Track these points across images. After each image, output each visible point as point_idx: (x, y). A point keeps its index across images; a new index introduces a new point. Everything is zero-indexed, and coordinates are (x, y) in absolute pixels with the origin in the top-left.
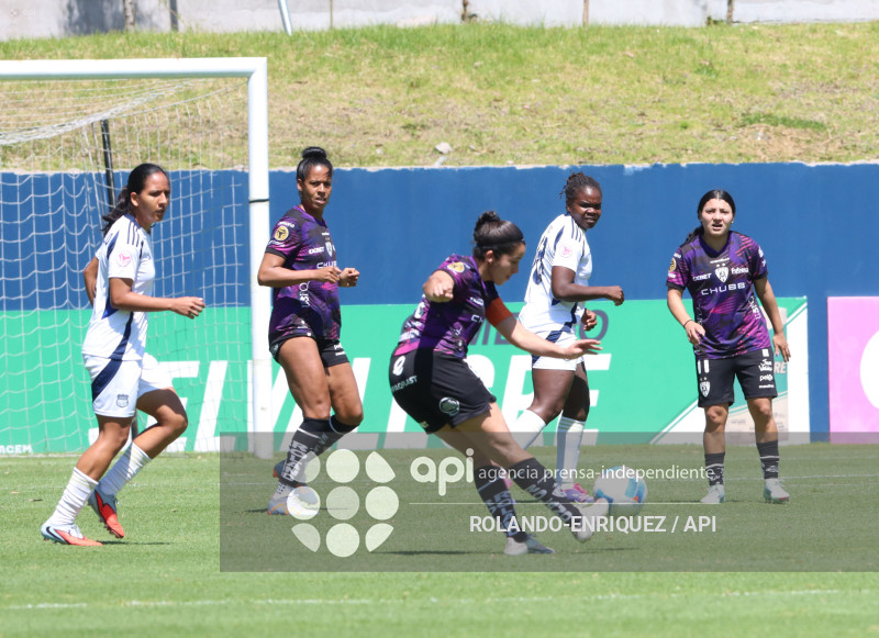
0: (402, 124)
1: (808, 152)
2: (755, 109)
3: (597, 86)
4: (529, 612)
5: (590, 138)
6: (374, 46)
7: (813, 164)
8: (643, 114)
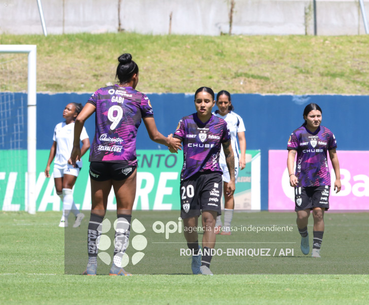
0: (92, 74)
1: (262, 90)
2: (240, 71)
3: (174, 60)
4: (143, 281)
5: (171, 81)
6: (81, 41)
7: (264, 94)
8: (193, 72)
